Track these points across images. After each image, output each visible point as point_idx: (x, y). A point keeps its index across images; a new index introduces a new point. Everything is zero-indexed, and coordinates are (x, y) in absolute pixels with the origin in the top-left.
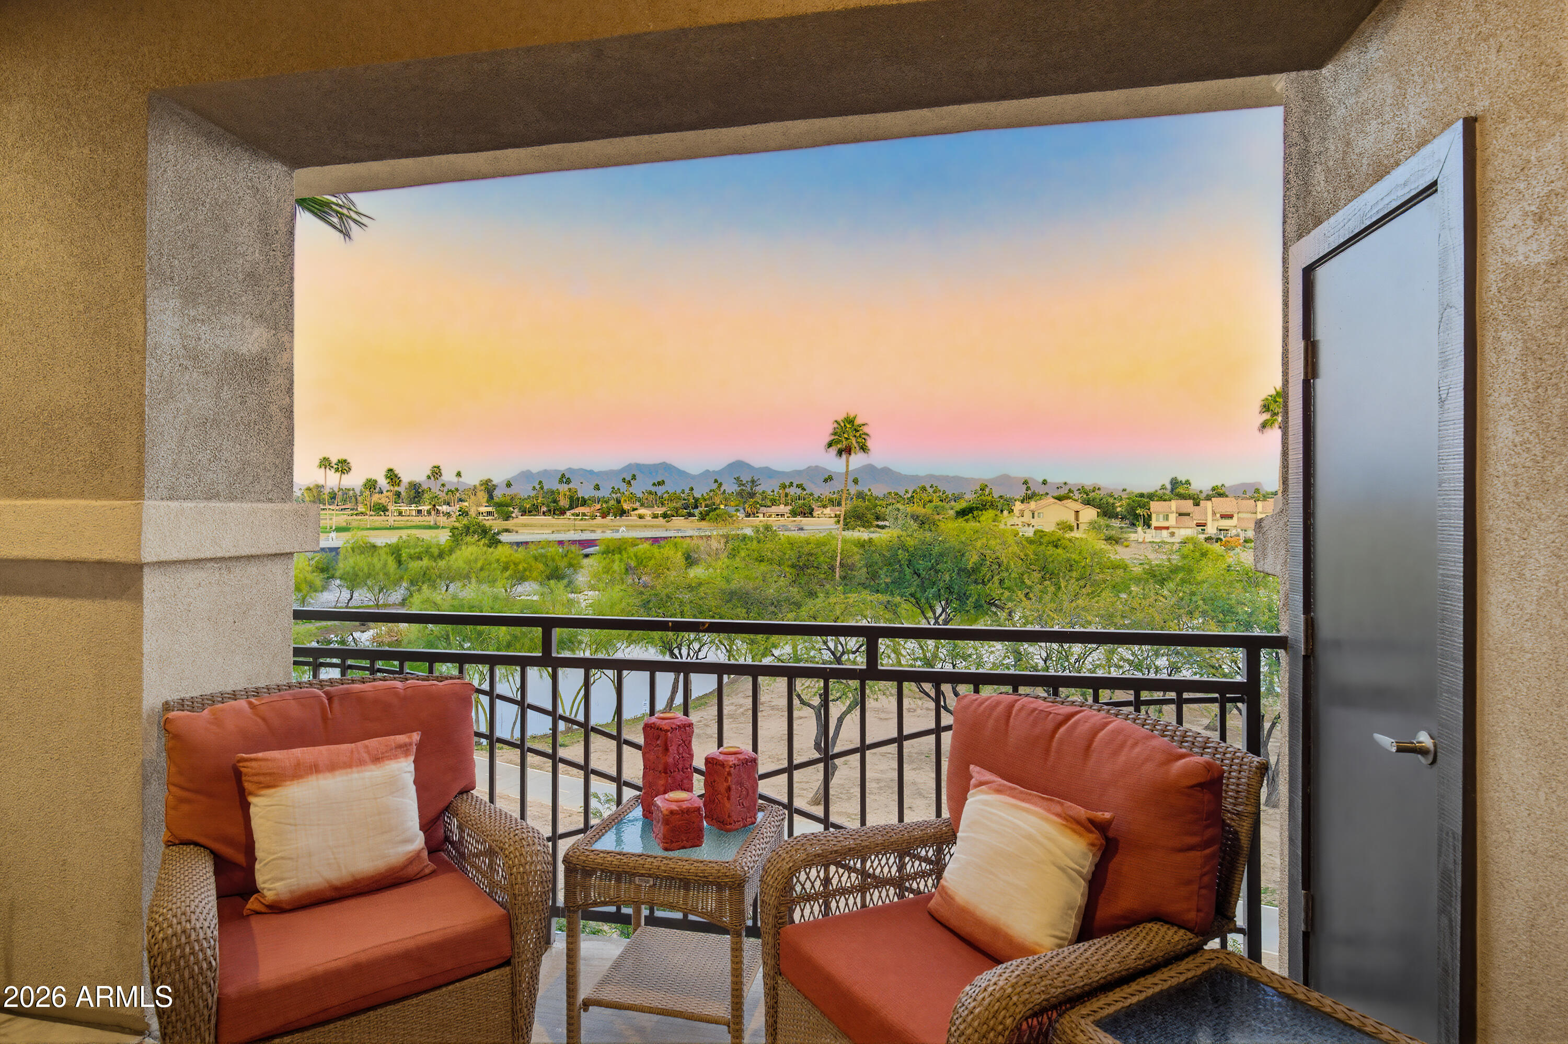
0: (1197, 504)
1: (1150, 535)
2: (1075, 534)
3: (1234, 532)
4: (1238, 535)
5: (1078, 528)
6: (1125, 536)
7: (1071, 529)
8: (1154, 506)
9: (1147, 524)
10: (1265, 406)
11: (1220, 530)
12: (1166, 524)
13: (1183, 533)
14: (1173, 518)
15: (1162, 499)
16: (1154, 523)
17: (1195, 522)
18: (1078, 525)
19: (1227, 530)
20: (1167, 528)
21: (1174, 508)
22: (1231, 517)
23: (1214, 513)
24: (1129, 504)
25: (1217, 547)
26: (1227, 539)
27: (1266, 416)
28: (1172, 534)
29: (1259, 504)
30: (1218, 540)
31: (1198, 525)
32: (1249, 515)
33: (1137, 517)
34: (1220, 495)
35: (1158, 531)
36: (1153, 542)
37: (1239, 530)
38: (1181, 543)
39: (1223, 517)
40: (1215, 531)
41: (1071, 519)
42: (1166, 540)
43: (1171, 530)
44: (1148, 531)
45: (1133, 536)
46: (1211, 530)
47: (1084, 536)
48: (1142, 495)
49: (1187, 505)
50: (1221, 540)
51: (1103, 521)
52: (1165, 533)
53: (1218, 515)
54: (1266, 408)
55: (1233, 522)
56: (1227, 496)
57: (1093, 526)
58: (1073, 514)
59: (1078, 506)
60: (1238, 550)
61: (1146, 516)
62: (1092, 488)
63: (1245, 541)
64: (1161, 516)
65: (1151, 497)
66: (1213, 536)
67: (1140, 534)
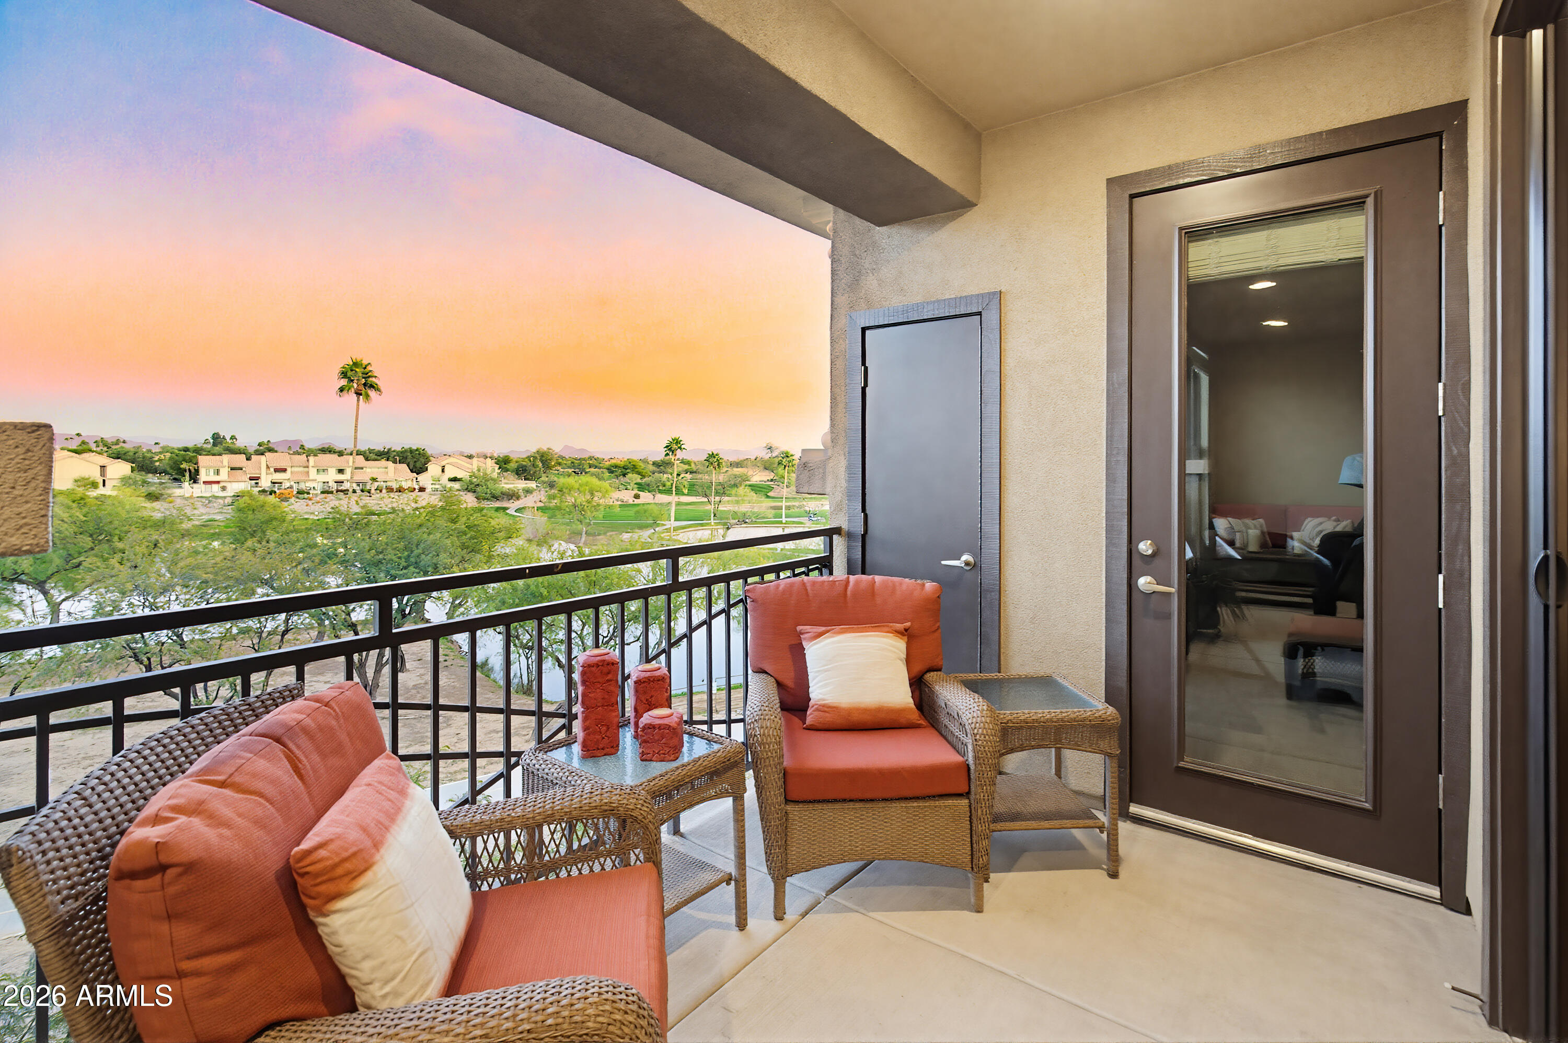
0: (248, 459)
1: (199, 490)
2: (101, 491)
3: (288, 485)
4: (291, 487)
5: (104, 485)
6: (169, 491)
7: (94, 485)
8: (203, 460)
9: (194, 479)
10: (343, 373)
11: (274, 483)
12: (216, 478)
13: (235, 487)
14: (224, 475)
15: (210, 453)
16: (203, 476)
17: (248, 476)
18: (104, 481)
19: (281, 483)
20: (218, 482)
21: (226, 463)
22: (284, 470)
23: (268, 467)
24: (171, 458)
25: (272, 499)
26: (281, 491)
27: (344, 382)
28: (224, 488)
29: (311, 459)
30: (272, 492)
31: (251, 479)
32: (301, 469)
33: (182, 472)
34: (271, 450)
35: (208, 486)
36: (201, 497)
37: (292, 483)
38: (234, 496)
39: (276, 470)
40: (269, 484)
41: (96, 475)
42: (217, 495)
43: (222, 484)
44: (195, 485)
45: (178, 492)
46: (265, 483)
47: (114, 493)
48: (186, 450)
49: (240, 460)
50: (275, 492)
51: (138, 477)
52: (215, 487)
53: (272, 470)
54: (344, 374)
55: (287, 475)
56: (276, 452)
57: (125, 481)
58: (98, 471)
59: (103, 460)
60: (293, 500)
61: (193, 471)
62: (114, 440)
63: (298, 493)
64: (212, 471)
65: (198, 451)
66: (267, 489)
67: (187, 489)
